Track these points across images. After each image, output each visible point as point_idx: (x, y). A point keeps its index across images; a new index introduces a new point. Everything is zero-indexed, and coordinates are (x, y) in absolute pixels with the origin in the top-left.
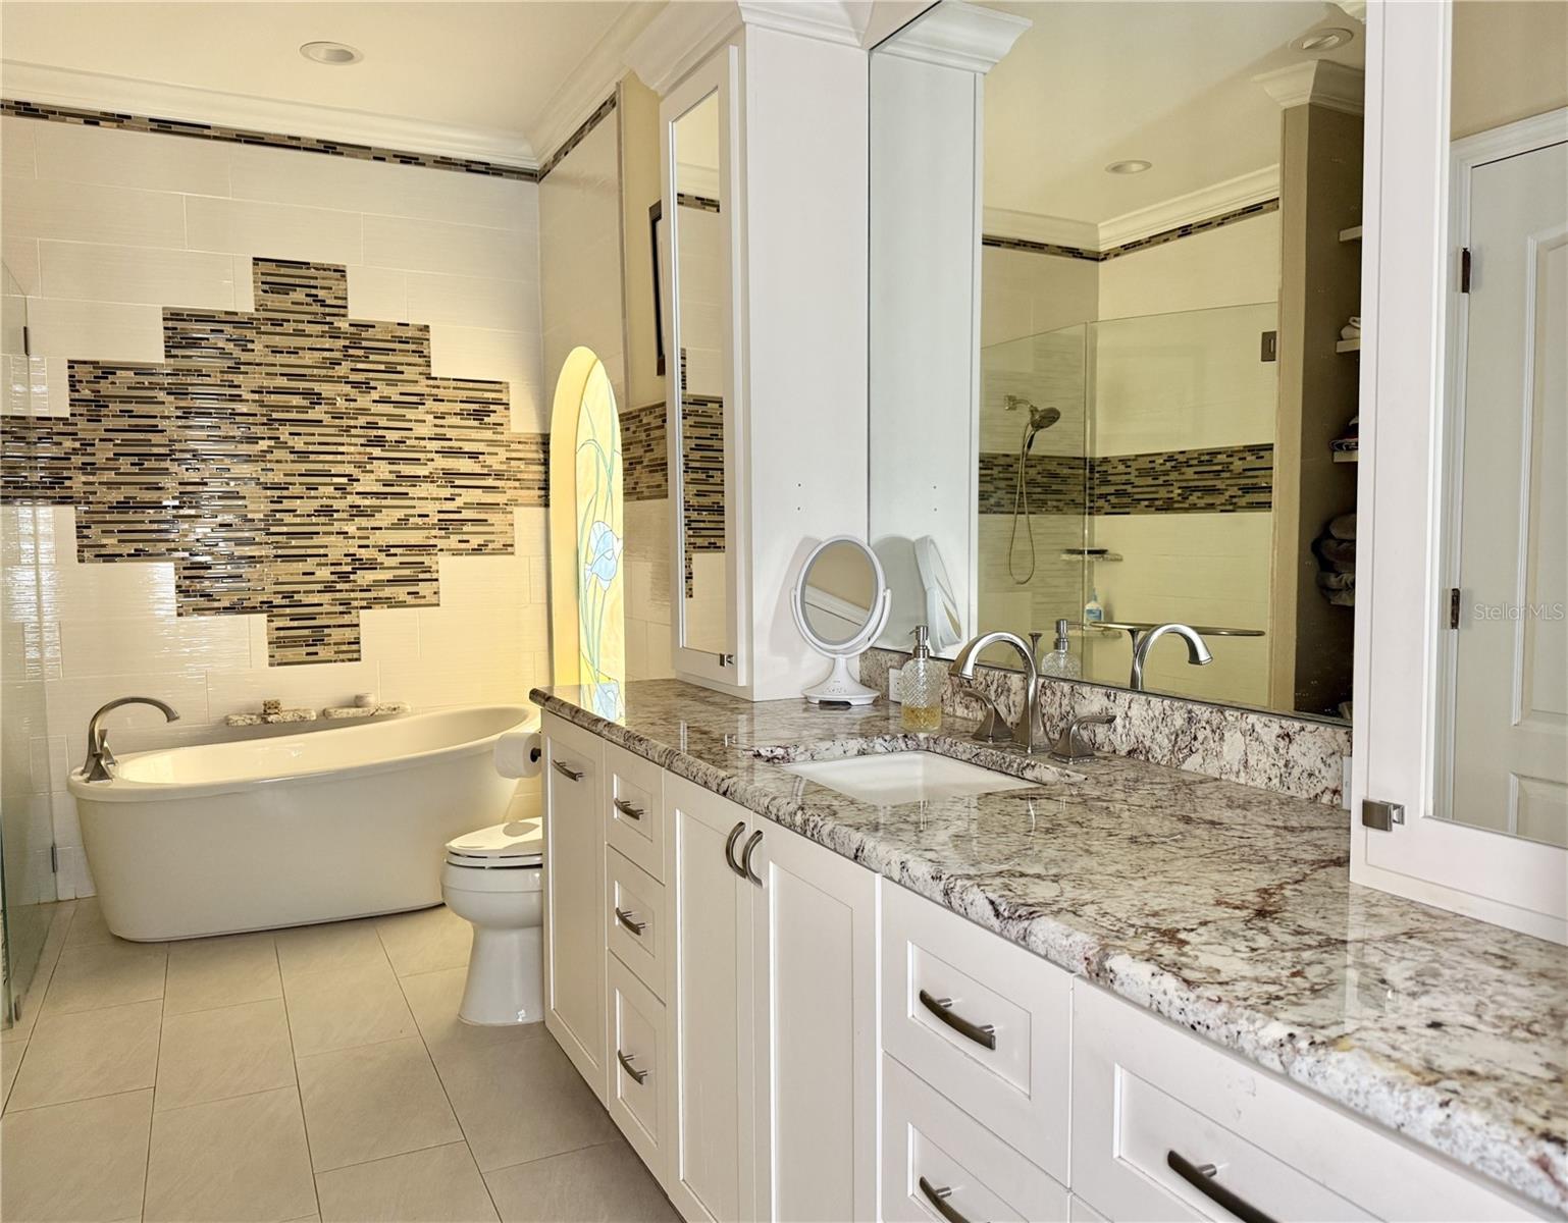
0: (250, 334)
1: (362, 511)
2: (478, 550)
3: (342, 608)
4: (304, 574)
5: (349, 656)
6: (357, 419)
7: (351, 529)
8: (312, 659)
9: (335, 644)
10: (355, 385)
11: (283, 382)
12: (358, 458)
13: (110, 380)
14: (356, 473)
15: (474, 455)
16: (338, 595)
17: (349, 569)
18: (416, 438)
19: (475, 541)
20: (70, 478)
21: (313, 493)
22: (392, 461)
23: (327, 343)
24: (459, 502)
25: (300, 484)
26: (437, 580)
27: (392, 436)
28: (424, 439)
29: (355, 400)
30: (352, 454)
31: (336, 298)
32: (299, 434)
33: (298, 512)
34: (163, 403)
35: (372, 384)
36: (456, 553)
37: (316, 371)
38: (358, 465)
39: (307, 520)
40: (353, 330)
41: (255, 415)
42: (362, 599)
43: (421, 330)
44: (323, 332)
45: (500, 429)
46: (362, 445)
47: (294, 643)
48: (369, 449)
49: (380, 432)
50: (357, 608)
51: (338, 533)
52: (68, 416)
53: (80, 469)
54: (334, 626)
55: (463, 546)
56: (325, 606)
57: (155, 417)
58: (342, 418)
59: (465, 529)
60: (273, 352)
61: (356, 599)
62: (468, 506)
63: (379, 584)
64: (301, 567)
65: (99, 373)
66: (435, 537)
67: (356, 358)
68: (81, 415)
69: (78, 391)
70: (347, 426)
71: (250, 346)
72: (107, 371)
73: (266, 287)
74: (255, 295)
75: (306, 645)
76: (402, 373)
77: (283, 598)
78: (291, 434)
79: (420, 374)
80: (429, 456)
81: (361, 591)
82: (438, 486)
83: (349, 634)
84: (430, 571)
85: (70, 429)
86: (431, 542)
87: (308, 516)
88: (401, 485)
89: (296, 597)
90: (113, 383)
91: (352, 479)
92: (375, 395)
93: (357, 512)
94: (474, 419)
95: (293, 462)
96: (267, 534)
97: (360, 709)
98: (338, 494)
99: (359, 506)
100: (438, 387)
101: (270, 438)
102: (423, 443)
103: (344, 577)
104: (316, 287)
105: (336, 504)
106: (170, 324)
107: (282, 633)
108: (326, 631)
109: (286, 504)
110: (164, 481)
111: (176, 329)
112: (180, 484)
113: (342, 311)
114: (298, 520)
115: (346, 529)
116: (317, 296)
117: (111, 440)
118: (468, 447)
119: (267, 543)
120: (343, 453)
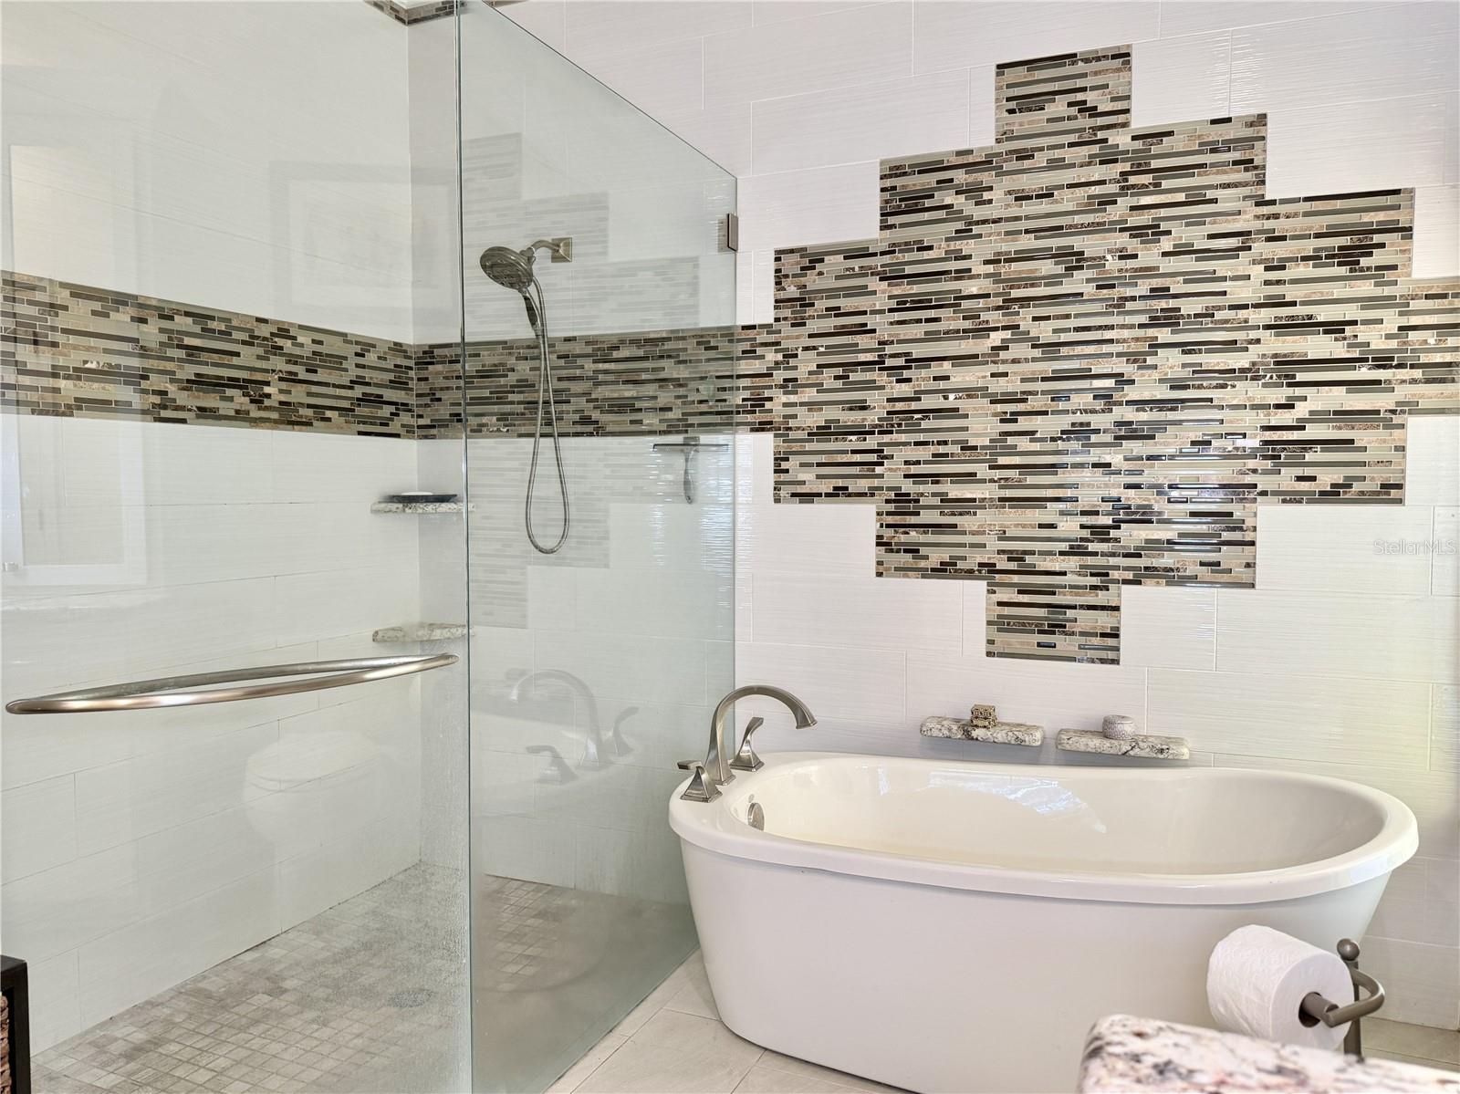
0: (986, 178)
1: (1136, 430)
2: (1333, 495)
3: (1095, 581)
4: (1041, 526)
5: (1103, 654)
6: (1136, 284)
7: (1115, 458)
8: (1046, 652)
9: (1083, 634)
10: (1137, 232)
11: (1028, 242)
12: (1134, 347)
13: (817, 270)
14: (1128, 369)
15: (1334, 328)
16: (1090, 560)
17: (1108, 521)
18: (1232, 307)
19: (1326, 479)
20: (770, 399)
21: (1061, 405)
22: (1187, 348)
23: (1097, 172)
24: (1301, 410)
25: (1044, 393)
26: (1252, 543)
27: (1189, 307)
28: (1245, 307)
29: (1135, 256)
30: (1124, 341)
31: (1114, 99)
32: (1048, 318)
33: (1038, 435)
34: (874, 293)
35: (1164, 226)
36: (1291, 498)
37: (1078, 219)
38: (1134, 358)
39: (1050, 446)
40: (1138, 144)
41: (988, 296)
42: (1126, 569)
43: (1252, 124)
44: (1090, 157)
45: (1389, 276)
46: (1141, 326)
47: (1022, 626)
48: (1151, 332)
49: (1172, 303)
50: (1117, 581)
51: (1095, 465)
52: (772, 321)
53: (782, 387)
54: (1082, 607)
55: (1305, 486)
56: (1069, 575)
57: (864, 313)
58: (1113, 286)
59: (1309, 457)
60: (1017, 199)
61: (1117, 568)
62: (1317, 417)
63: (1154, 546)
64: (1037, 516)
65: (806, 262)
66: (1255, 471)
67: (1142, 190)
68: (785, 319)
69: (784, 289)
70: (1121, 298)
71: (986, 196)
72: (813, 259)
73: (1013, 105)
74: (997, 120)
75: (1040, 632)
76: (1215, 201)
77: (1010, 559)
78: (1035, 319)
79: (1245, 198)
80: (1253, 335)
81: (1127, 555)
82: (1265, 385)
83: (1104, 621)
84: (1241, 529)
85: (772, 338)
86: (1249, 479)
87: (1053, 439)
88: (1200, 387)
89: (1029, 559)
90: (821, 273)
91: (1121, 380)
92: (1166, 244)
93: (1128, 432)
94: (1340, 264)
95: (1034, 360)
96: (991, 468)
97: (1107, 743)
98: (1100, 405)
99: (1131, 423)
100: (1276, 216)
101: (1005, 328)
102: (1242, 314)
103: (1100, 533)
104: (1083, 89)
105: (1096, 421)
106: (888, 183)
107: (1007, 611)
108: (1070, 613)
109: (1024, 424)
110: (872, 397)
111: (894, 188)
112: (889, 400)
113: (1121, 118)
114: (1036, 447)
115: (1107, 459)
116: (1085, 102)
117: (814, 348)
118: (1324, 313)
119: (992, 481)
120: (1111, 341)
